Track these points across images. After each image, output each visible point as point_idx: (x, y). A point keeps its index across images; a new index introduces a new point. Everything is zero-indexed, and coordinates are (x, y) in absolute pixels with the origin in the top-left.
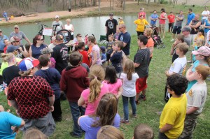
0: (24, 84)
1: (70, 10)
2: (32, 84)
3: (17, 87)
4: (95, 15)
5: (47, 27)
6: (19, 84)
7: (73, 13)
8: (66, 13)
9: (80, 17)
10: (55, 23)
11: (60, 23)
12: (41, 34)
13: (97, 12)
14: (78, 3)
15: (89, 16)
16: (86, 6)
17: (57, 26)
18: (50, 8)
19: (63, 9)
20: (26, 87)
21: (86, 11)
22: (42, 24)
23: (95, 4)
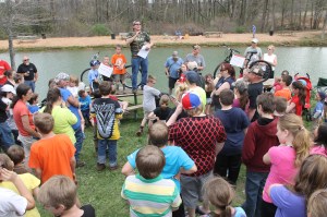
1: (271, 34)
4: (312, 45)
7: (277, 38)
8: (265, 38)
9: (287, 45)
10: (249, 49)
13: (318, 40)
14: (286, 22)
15: (303, 45)
16: (299, 29)
17: (252, 53)
18: (241, 28)
19: (261, 30)
21: (298, 36)
22: (234, 48)
23: (315, 27)
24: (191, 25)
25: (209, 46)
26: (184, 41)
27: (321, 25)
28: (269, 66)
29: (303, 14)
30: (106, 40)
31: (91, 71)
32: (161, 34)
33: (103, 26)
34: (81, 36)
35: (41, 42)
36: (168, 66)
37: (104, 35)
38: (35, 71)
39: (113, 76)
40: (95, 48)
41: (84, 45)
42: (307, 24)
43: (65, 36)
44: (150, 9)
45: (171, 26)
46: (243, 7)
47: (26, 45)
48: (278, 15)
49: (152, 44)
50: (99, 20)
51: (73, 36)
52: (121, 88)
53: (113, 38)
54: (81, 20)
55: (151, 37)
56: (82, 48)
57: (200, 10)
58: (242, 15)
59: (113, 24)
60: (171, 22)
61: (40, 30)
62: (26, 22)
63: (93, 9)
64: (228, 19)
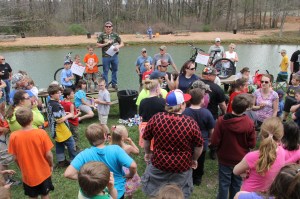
0: (169, 122)
1: (235, 32)
2: (180, 124)
3: (160, 125)
4: (272, 42)
5: (203, 52)
6: (163, 122)
7: (239, 36)
8: (229, 36)
9: (249, 42)
10: (213, 48)
11: (221, 48)
12: (193, 61)
13: (276, 38)
14: (248, 22)
15: (263, 42)
16: (260, 28)
18: (207, 27)
19: (226, 29)
20: (171, 127)
21: (259, 34)
22: (198, 47)
23: (274, 26)
24: (161, 25)
25: (178, 44)
26: (155, 40)
27: (279, 24)
28: (232, 63)
29: (263, 14)
30: (82, 39)
31: (64, 71)
32: (134, 33)
33: (76, 26)
34: (59, 35)
35: (20, 41)
36: (138, 64)
37: (80, 34)
38: (10, 70)
40: (72, 46)
41: (61, 44)
42: (267, 24)
43: (43, 35)
44: (123, 10)
45: (143, 26)
46: (209, 7)
47: (5, 44)
48: (241, 15)
50: (74, 20)
51: (51, 35)
52: (93, 86)
53: (89, 36)
54: (59, 21)
57: (170, 11)
58: (208, 16)
59: (88, 24)
60: (142, 22)
61: (20, 30)
63: (70, 10)
64: (195, 18)
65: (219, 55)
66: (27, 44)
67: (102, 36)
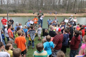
1: (76, 14)
5: (67, 19)
7: (77, 15)
8: (74, 15)
9: (80, 17)
12: (64, 21)
15: (84, 17)
16: (83, 13)
17: (70, 19)
18: (67, 12)
19: (73, 13)
22: (65, 18)
24: (54, 11)
26: (52, 15)
28: (75, 22)
32: (46, 13)
33: (31, 11)
35: (15, 14)
36: (48, 22)
37: (31, 13)
38: (13, 22)
39: (33, 24)
40: (29, 16)
43: (21, 13)
44: (44, 7)
45: (49, 11)
46: (68, 7)
47: (11, 15)
48: (77, 9)
49: (44, 16)
50: (30, 9)
51: (23, 13)
52: (36, 27)
53: (34, 14)
54: (26, 9)
55: (44, 14)
56: (26, 16)
57: (57, 7)
58: (68, 9)
59: (34, 10)
61: (15, 11)
62: (12, 9)
63: (29, 6)
64: (64, 9)
65: (71, 20)
66: (17, 15)
67: (38, 14)
